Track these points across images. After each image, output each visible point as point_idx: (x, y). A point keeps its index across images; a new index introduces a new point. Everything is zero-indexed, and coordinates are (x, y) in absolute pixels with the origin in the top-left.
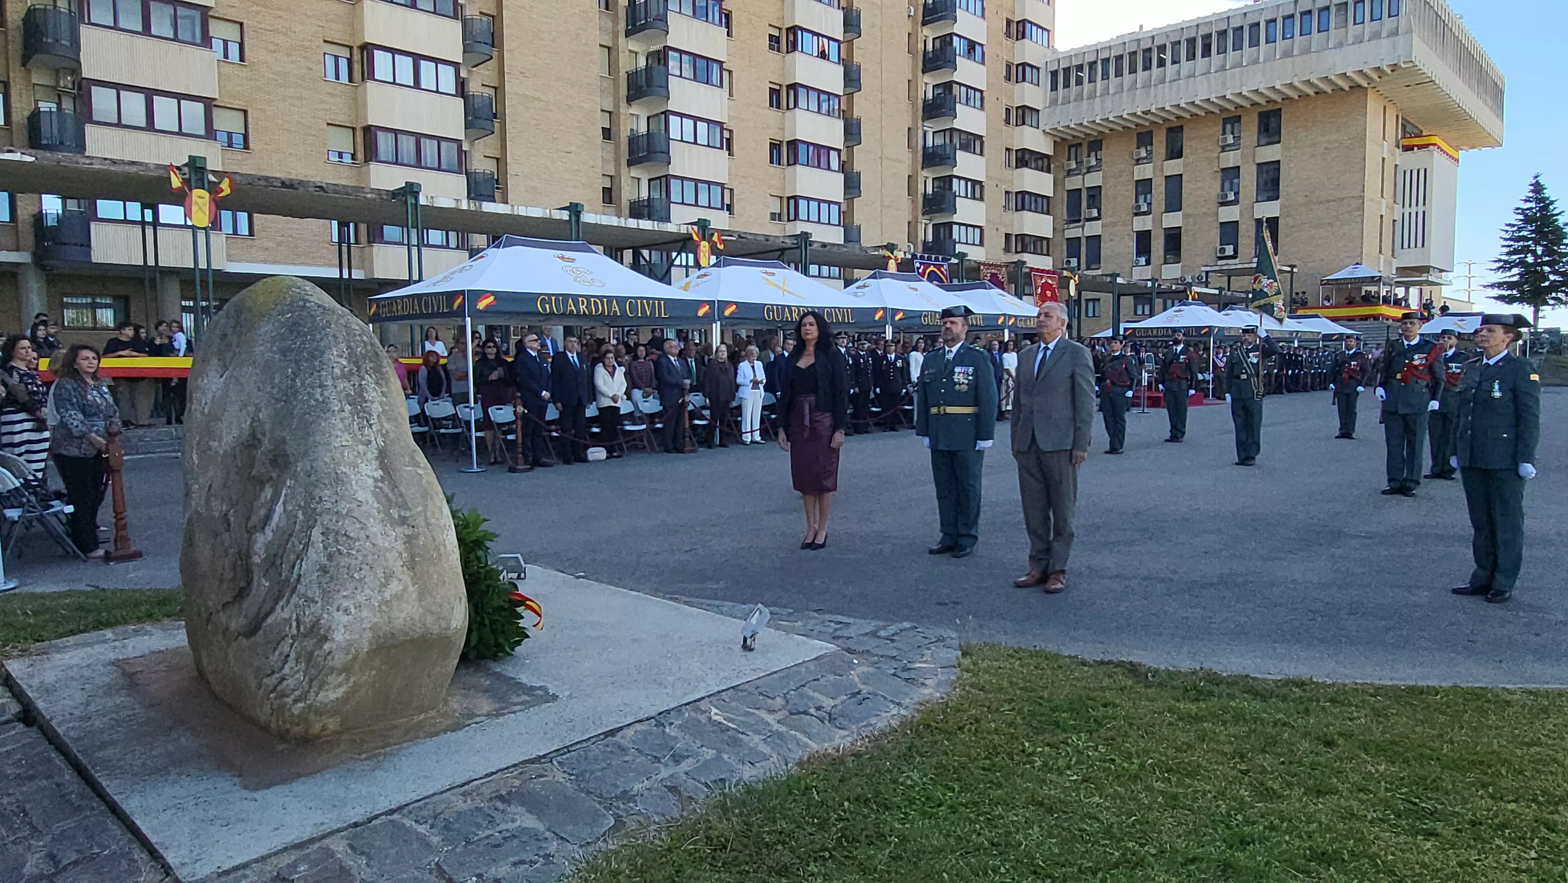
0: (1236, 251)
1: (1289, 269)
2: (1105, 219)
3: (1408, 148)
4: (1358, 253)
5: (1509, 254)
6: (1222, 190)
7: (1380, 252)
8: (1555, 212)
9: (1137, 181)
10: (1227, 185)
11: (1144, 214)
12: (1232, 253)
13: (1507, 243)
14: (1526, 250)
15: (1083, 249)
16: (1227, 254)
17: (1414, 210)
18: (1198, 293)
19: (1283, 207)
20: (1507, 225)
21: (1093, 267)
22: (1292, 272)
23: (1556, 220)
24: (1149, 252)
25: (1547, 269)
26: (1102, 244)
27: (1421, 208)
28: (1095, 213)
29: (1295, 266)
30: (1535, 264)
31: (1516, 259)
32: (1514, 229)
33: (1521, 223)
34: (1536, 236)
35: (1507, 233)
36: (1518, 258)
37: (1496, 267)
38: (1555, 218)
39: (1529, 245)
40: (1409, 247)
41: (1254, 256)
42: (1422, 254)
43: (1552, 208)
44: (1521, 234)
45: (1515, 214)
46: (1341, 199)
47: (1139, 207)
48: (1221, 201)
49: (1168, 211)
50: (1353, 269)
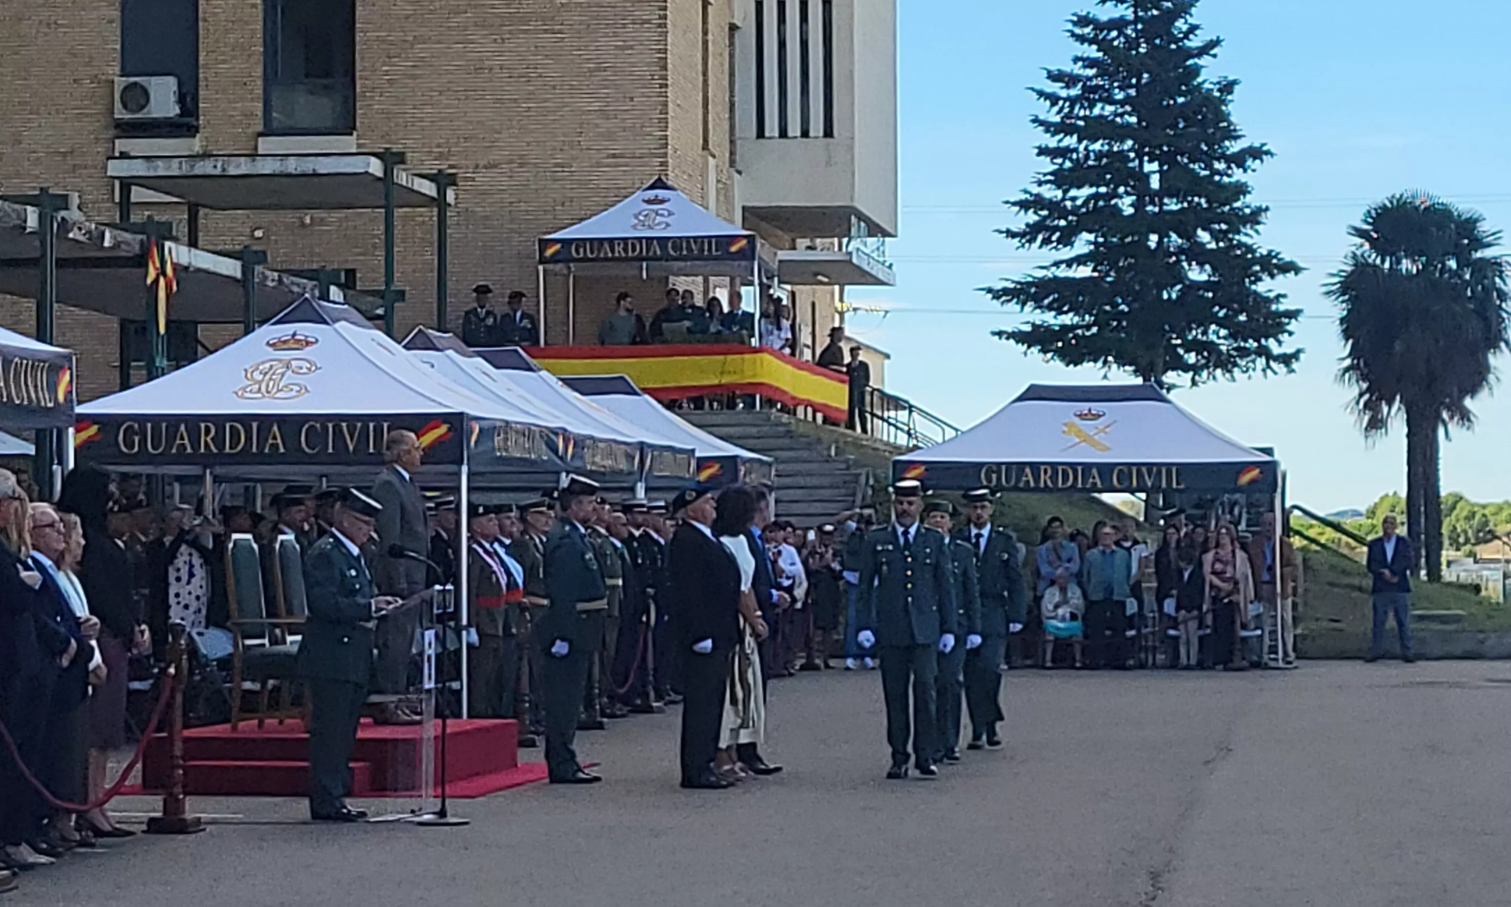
0: (188, 101)
1: (429, 188)
4: (652, 144)
5: (1060, 179)
7: (705, 147)
8: (1194, 42)
12: (174, 111)
16: (152, 111)
20: (1054, 77)
22: (440, 202)
29: (452, 180)
30: (1141, 221)
31: (1086, 203)
32: (1075, 92)
33: (1090, 72)
34: (1139, 122)
35: (1053, 104)
36: (1096, 197)
37: (1027, 225)
38: (1190, 62)
39: (1121, 152)
40: (783, 134)
41: (260, 128)
42: (828, 163)
43: (1185, 28)
44: (1096, 111)
45: (1071, 40)
50: (649, 202)
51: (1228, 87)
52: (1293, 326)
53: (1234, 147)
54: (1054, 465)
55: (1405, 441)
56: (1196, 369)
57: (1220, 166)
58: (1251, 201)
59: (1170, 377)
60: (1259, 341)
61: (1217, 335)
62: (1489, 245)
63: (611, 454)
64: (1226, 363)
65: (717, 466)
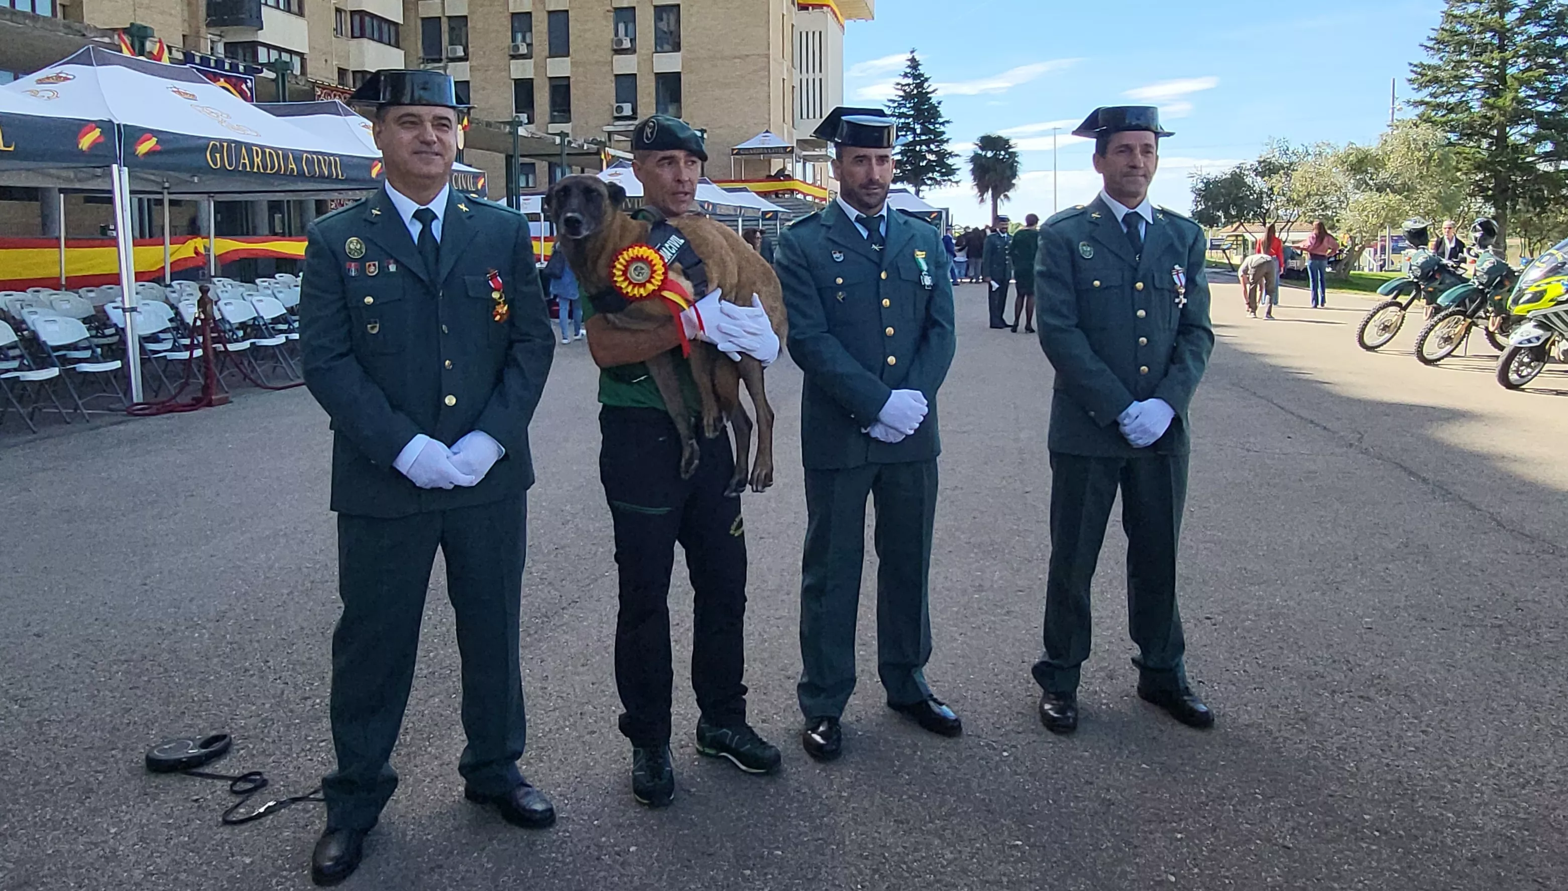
0: (634, 110)
2: (474, 61)
3: (803, 7)
4: (767, 119)
6: (616, 34)
7: (783, 121)
8: (929, 90)
9: (513, 14)
10: (621, 27)
11: (523, 57)
12: (630, 113)
16: (625, 114)
17: (811, 77)
19: (684, 58)
23: (930, 98)
24: (531, 107)
25: (924, 147)
26: (472, 94)
27: (818, 76)
28: (460, 52)
30: (914, 143)
32: (896, 104)
33: (901, 99)
34: (914, 113)
38: (929, 96)
39: (909, 123)
40: (808, 117)
43: (927, 85)
45: (896, 90)
46: (747, 56)
47: (517, 48)
48: (615, 47)
49: (551, 56)
50: (764, 137)
51: (939, 103)
52: (958, 172)
53: (940, 120)
56: (930, 185)
57: (937, 126)
58: (945, 137)
59: (923, 188)
60: (948, 177)
61: (936, 175)
63: (728, 209)
64: (938, 183)
65: (772, 214)
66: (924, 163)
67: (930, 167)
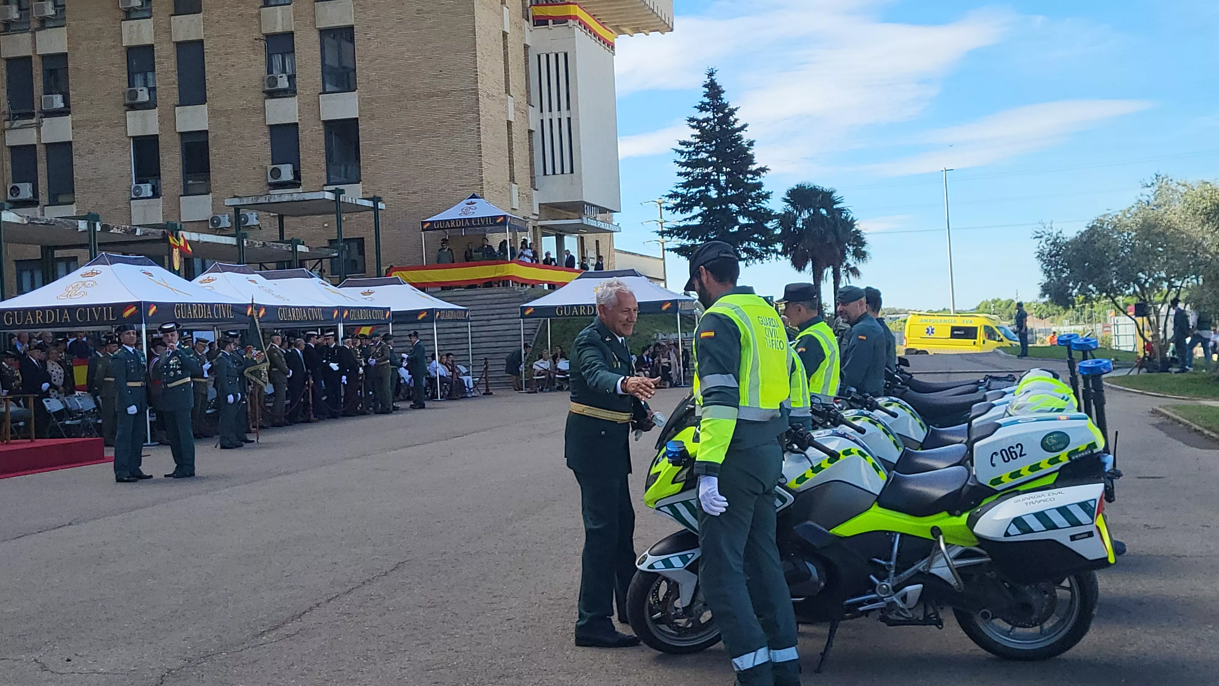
0: (297, 174)
1: (370, 204)
2: (78, 114)
3: (541, 22)
4: (475, 180)
5: (687, 185)
6: (269, 70)
7: (512, 179)
8: (737, 126)
9: (130, 49)
11: (144, 106)
12: (291, 178)
13: (683, 170)
14: (705, 180)
15: (42, 167)
16: (284, 177)
17: (555, 115)
18: (190, 242)
19: (361, 99)
20: (683, 143)
21: (61, 199)
22: (375, 209)
24: (157, 175)
25: (734, 207)
26: (76, 160)
27: (565, 114)
28: (58, 102)
29: (379, 199)
30: (720, 200)
31: (696, 193)
32: (691, 149)
33: (697, 140)
34: (718, 160)
35: (682, 154)
36: (699, 192)
37: (674, 205)
38: (737, 134)
40: (554, 173)
41: (325, 183)
42: (572, 184)
43: (733, 120)
44: (699, 157)
45: (690, 128)
46: (448, 92)
47: (134, 95)
48: (267, 88)
49: (184, 102)
50: (468, 204)
51: (751, 144)
53: (753, 168)
54: (586, 306)
55: (833, 285)
56: (748, 260)
57: (749, 176)
58: (765, 190)
60: (767, 247)
61: (754, 245)
62: (839, 203)
65: (425, 313)
66: (736, 228)
67: (745, 234)
